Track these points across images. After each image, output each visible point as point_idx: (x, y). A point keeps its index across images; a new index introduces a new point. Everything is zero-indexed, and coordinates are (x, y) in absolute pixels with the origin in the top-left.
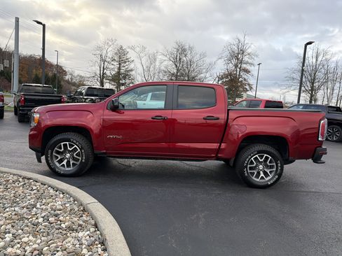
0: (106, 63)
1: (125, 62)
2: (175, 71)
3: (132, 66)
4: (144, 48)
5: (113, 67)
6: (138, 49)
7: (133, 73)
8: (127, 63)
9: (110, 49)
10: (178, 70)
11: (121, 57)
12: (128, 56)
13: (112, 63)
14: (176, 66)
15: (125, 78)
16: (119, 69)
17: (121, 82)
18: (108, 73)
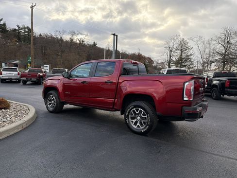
0: (172, 53)
1: (186, 50)
2: (224, 51)
3: (191, 52)
4: (201, 37)
5: (176, 54)
6: (195, 39)
7: (192, 57)
8: (188, 50)
9: (176, 42)
10: (226, 51)
11: (183, 46)
12: (189, 45)
13: (176, 51)
14: (225, 47)
15: (186, 61)
16: (181, 55)
17: (183, 64)
18: (174, 59)
